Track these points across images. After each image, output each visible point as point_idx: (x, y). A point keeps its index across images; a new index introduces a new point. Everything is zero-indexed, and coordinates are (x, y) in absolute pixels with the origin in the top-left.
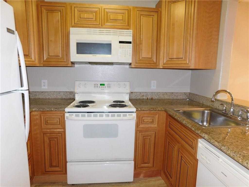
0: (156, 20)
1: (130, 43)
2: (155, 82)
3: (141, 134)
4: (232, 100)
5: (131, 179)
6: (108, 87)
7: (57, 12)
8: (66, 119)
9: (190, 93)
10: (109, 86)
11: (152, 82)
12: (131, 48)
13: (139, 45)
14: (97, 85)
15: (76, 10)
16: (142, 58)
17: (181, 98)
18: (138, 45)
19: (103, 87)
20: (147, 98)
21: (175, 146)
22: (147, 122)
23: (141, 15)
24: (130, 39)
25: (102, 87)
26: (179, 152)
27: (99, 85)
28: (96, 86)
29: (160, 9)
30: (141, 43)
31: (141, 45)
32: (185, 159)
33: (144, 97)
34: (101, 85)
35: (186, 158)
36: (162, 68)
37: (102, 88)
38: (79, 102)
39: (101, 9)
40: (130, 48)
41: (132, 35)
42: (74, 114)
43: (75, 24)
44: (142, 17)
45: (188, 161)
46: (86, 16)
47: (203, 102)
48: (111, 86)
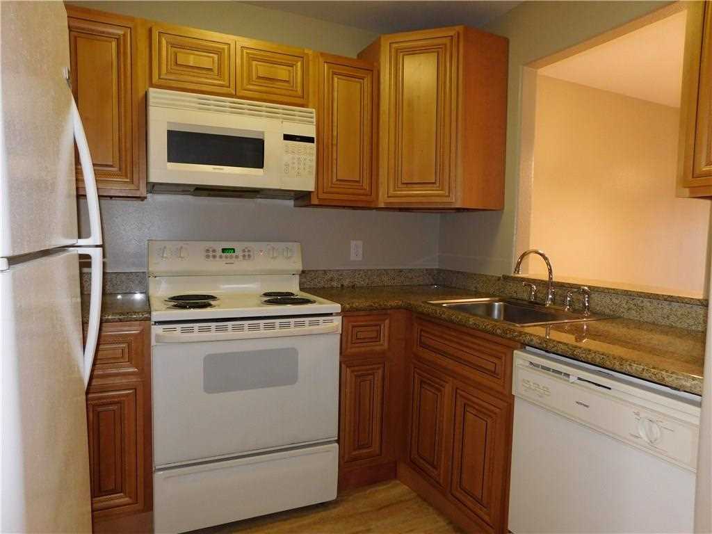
0: (370, 90)
1: (310, 140)
2: (360, 243)
3: (352, 371)
4: (550, 271)
5: (332, 495)
6: (244, 256)
7: (106, 41)
8: (153, 342)
9: (439, 271)
10: (247, 254)
11: (353, 243)
12: (313, 154)
13: (330, 147)
14: (214, 251)
15: (164, 42)
16: (337, 180)
17: (422, 283)
18: (328, 148)
19: (231, 257)
20: (342, 285)
21: (444, 387)
22: (364, 338)
23: (334, 73)
24: (310, 131)
25: (226, 257)
26: (458, 396)
27: (219, 253)
28: (211, 254)
29: (375, 64)
30: (335, 142)
31: (335, 148)
32: (477, 407)
33: (335, 284)
34: (224, 250)
35: (477, 404)
36: (382, 205)
37: (229, 261)
38: (169, 299)
39: (232, 46)
40: (310, 154)
41: (314, 120)
42: (179, 326)
43: (159, 78)
44: (336, 79)
45: (487, 409)
46: (192, 60)
47: (476, 288)
48: (251, 254)
